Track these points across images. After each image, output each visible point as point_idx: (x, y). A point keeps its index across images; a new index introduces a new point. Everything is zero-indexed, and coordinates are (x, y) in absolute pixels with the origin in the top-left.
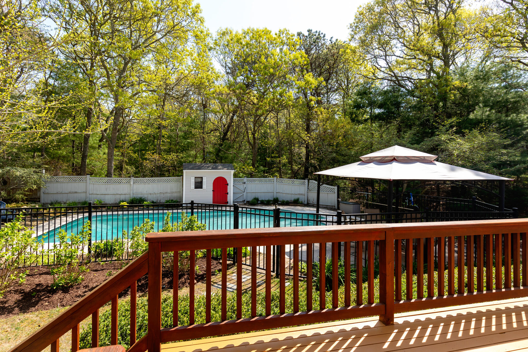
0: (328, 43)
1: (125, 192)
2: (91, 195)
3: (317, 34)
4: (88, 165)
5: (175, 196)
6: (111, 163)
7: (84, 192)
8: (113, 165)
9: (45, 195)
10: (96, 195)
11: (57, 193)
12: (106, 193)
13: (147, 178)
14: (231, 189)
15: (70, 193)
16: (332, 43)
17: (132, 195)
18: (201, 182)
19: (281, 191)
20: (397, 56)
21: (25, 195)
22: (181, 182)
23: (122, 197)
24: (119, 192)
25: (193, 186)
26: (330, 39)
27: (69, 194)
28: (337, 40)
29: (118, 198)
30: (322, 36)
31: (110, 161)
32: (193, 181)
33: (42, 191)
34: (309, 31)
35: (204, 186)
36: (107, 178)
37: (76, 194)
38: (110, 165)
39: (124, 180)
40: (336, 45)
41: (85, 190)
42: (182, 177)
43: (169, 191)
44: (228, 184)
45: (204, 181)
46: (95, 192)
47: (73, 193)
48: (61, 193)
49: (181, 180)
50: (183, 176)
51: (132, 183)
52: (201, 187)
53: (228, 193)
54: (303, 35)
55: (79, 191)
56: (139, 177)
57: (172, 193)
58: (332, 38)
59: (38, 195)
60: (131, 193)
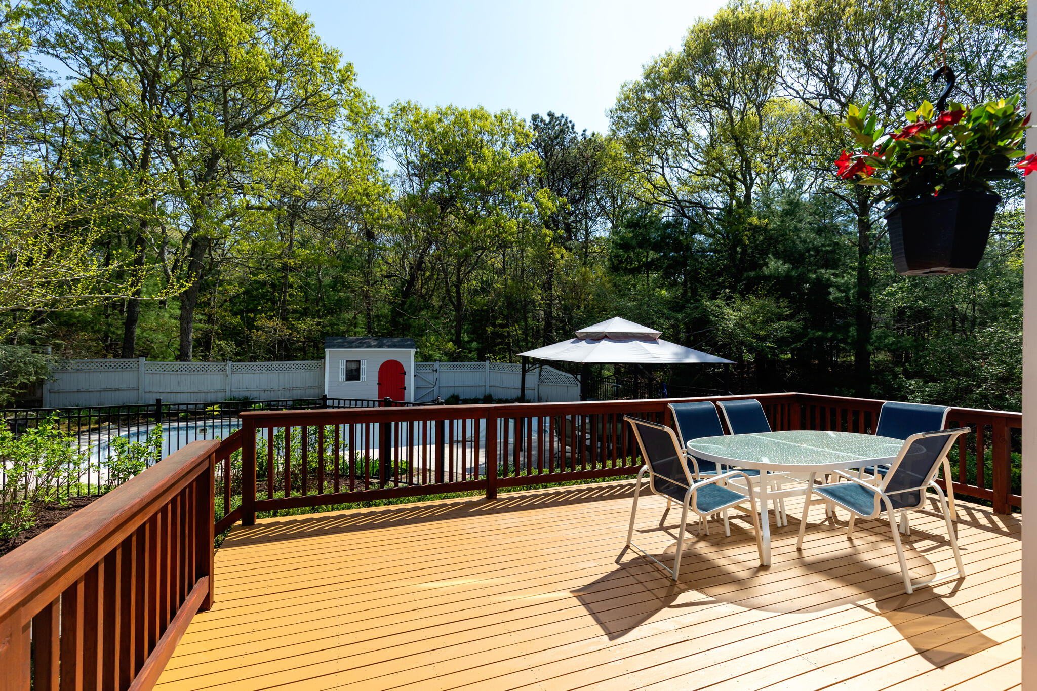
0: (580, 138)
1: (217, 387)
2: (147, 395)
3: (563, 122)
4: (139, 338)
5: (311, 394)
6: (188, 334)
7: (133, 389)
8: (191, 339)
9: (52, 395)
10: (159, 394)
11: (78, 392)
12: (178, 389)
13: (258, 363)
14: (410, 382)
15: (105, 390)
16: (585, 138)
17: (228, 394)
18: (358, 370)
19: (498, 384)
20: (684, 169)
21: (13, 394)
22: (322, 369)
23: (210, 398)
24: (205, 389)
25: (342, 376)
26: (582, 132)
27: (102, 393)
28: (593, 134)
29: (201, 399)
30: (570, 125)
31: (184, 331)
32: (342, 367)
33: (46, 387)
34: (550, 115)
35: (363, 376)
36: (179, 363)
37: (117, 392)
38: (185, 338)
39: (212, 365)
40: (592, 143)
41: (135, 386)
42: (323, 360)
43: (299, 385)
44: (405, 373)
45: (363, 367)
46: (156, 389)
47: (111, 390)
48: (88, 391)
49: (322, 366)
50: (324, 358)
51: (229, 372)
52: (357, 378)
53: (405, 388)
54: (542, 121)
55: (124, 387)
56: (243, 361)
57: (306, 388)
58: (585, 131)
59: (38, 395)
60: (228, 388)
